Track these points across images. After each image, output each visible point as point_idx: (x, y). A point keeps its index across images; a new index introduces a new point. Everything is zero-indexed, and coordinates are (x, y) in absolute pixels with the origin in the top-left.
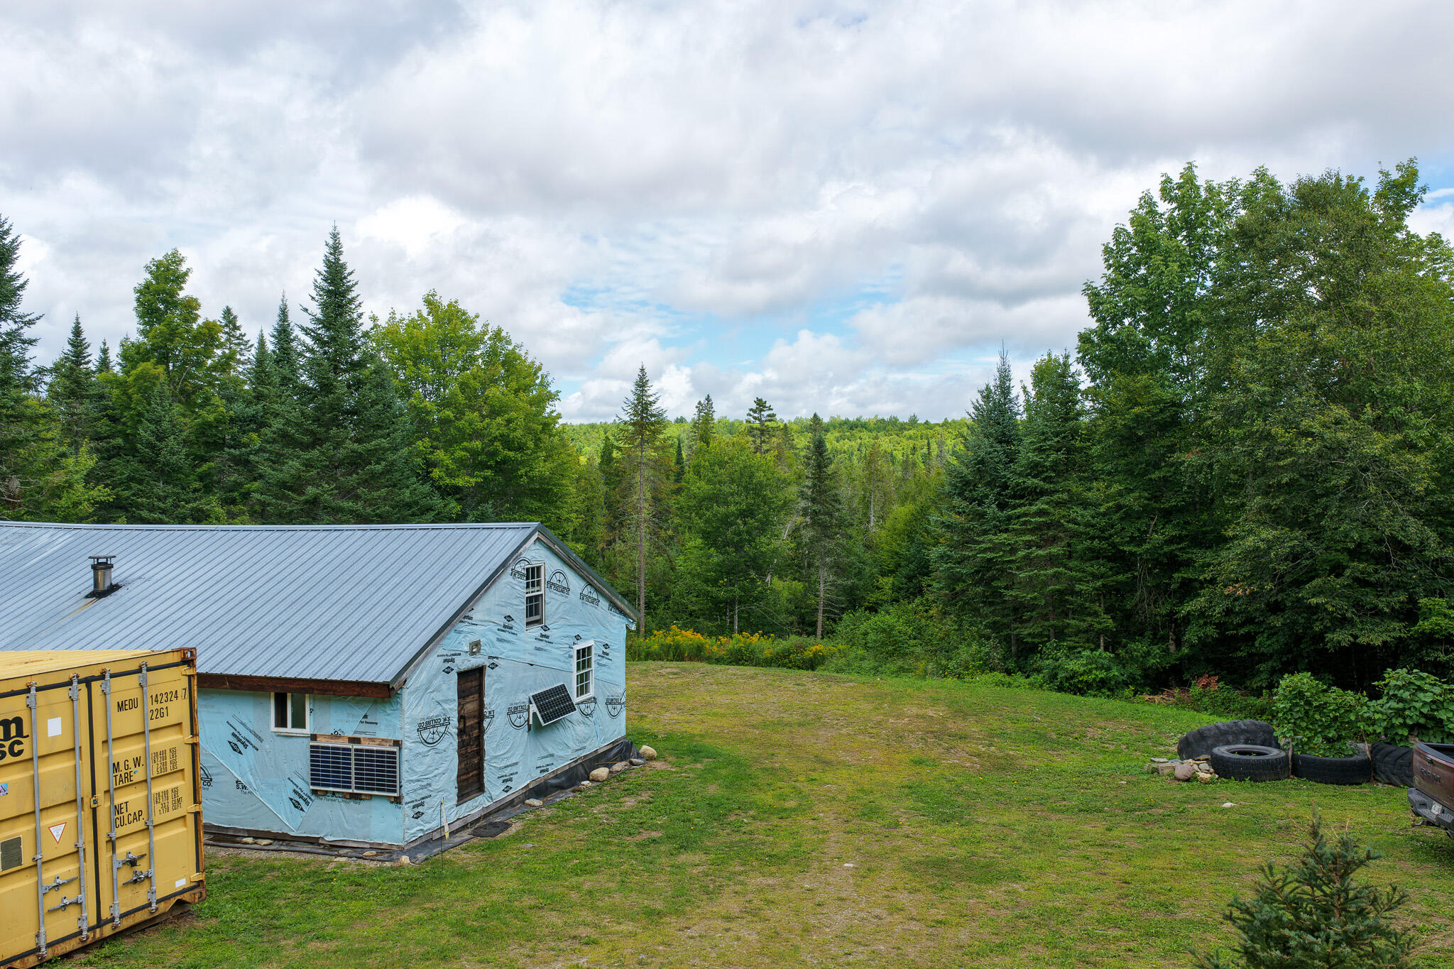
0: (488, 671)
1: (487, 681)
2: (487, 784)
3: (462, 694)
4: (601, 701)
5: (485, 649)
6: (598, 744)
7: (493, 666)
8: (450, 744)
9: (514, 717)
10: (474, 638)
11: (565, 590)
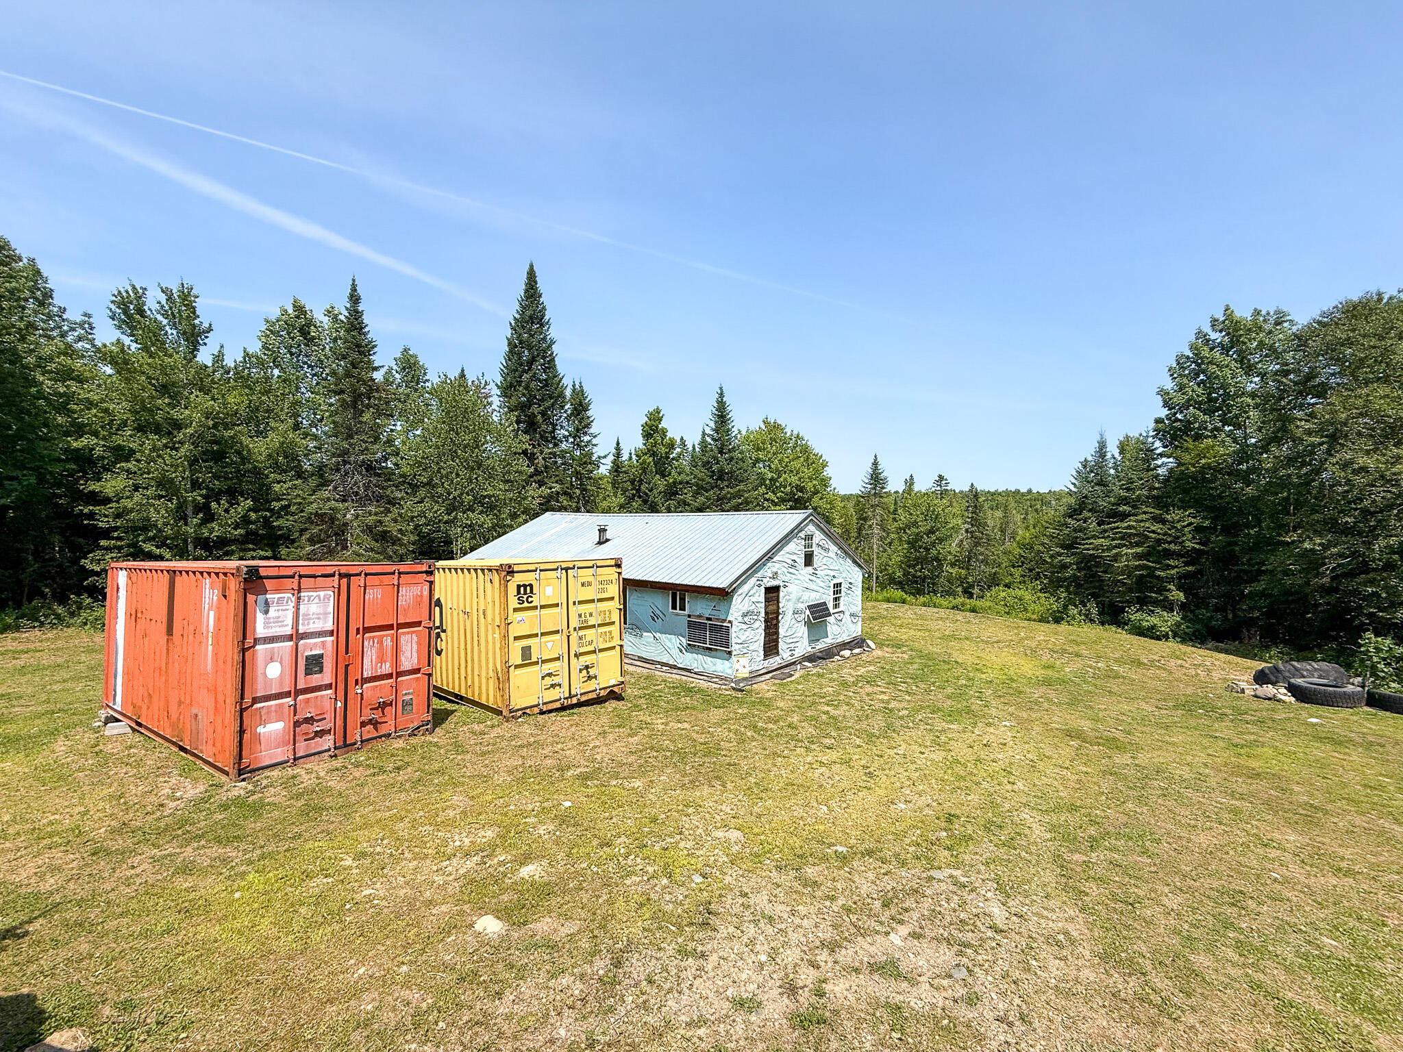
0: (782, 588)
1: (781, 594)
2: (780, 651)
3: (767, 600)
4: (847, 614)
5: (781, 577)
6: (845, 638)
7: (785, 586)
8: (760, 625)
9: (796, 616)
10: (775, 570)
11: (827, 550)
